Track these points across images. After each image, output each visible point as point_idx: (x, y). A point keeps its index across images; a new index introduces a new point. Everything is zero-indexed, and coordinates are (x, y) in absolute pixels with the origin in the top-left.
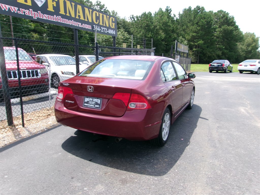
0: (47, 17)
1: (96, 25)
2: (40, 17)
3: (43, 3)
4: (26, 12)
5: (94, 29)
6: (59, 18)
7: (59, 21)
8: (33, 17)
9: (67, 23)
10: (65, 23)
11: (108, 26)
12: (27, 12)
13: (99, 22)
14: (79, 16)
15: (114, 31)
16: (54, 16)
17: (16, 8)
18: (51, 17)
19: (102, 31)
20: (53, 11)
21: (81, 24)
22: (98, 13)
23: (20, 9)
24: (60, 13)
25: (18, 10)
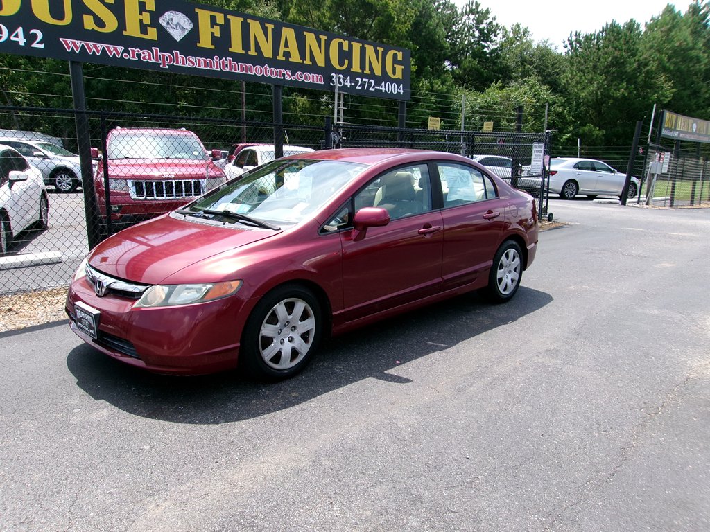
0: (194, 61)
1: (338, 72)
2: (177, 63)
3: (186, 32)
4: (143, 55)
5: (331, 84)
6: (227, 63)
7: (226, 68)
8: (160, 64)
9: (249, 73)
10: (244, 72)
11: (378, 72)
12: (145, 54)
13: (350, 65)
14: (287, 54)
15: (398, 87)
16: (213, 59)
17: (118, 48)
18: (205, 61)
19: (358, 87)
20: (213, 47)
21: (289, 72)
22: (347, 42)
23: (129, 49)
24: (230, 50)
25: (124, 52)
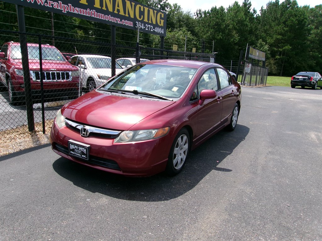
0: (78, 10)
1: (139, 21)
2: (71, 11)
5: (136, 27)
6: (93, 12)
7: (93, 15)
8: (63, 10)
9: (103, 19)
10: (100, 18)
11: (154, 23)
12: (55, 4)
13: (144, 18)
14: (118, 11)
15: (162, 30)
16: (87, 10)
18: (83, 11)
19: (147, 29)
20: (87, 4)
21: (119, 20)
22: (143, 7)
23: (48, 1)
24: (95, 6)
25: (45, 3)
